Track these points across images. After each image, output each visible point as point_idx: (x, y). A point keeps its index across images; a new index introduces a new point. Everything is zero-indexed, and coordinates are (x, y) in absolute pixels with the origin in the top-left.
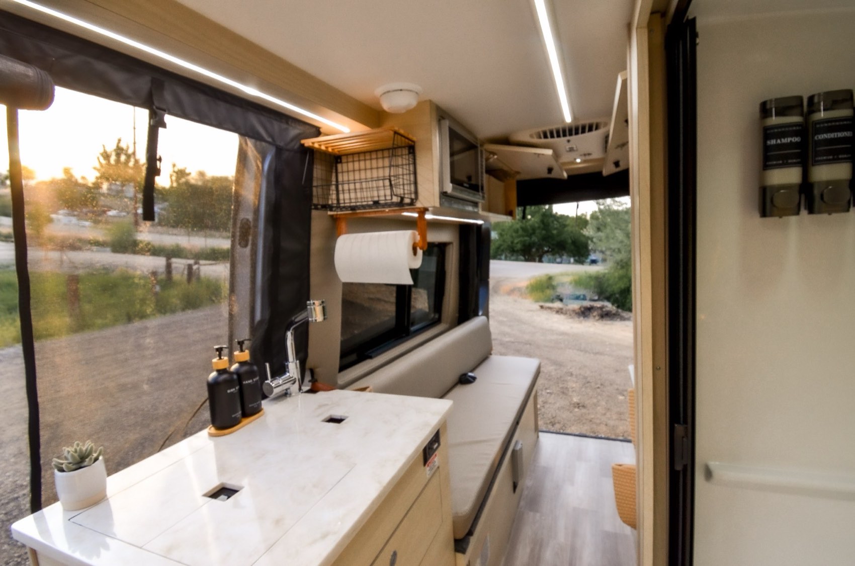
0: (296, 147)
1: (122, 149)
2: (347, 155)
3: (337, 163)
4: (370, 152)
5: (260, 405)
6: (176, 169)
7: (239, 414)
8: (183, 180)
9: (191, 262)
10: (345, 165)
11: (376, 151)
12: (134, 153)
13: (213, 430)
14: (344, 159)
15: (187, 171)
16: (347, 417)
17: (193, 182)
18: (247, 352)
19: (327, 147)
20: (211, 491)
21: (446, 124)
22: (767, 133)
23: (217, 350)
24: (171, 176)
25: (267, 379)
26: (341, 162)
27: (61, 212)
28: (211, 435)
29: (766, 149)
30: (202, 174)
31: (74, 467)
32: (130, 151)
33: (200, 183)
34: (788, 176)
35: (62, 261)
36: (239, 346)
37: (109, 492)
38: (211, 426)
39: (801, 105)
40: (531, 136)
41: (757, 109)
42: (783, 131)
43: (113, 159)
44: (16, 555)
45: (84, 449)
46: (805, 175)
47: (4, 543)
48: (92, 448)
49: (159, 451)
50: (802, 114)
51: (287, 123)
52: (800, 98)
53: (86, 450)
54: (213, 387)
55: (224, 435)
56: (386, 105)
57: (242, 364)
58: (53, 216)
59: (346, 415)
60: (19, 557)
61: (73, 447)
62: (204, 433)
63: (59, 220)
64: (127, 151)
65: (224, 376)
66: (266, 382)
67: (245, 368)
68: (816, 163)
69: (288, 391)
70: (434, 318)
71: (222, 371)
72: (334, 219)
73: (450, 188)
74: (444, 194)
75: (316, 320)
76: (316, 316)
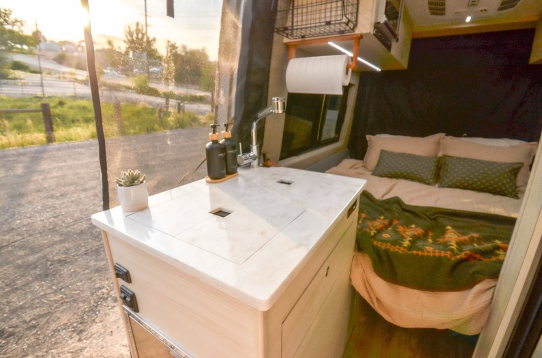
1: (140, 30)
5: (236, 169)
6: (170, 44)
7: (224, 171)
8: (174, 51)
9: (180, 101)
12: (146, 33)
13: (209, 179)
15: (176, 45)
16: (293, 182)
17: (179, 52)
18: (230, 132)
20: (215, 210)
23: (212, 127)
24: (167, 48)
25: (239, 154)
27: (109, 68)
28: (208, 182)
30: (184, 47)
31: (129, 184)
32: (144, 31)
33: (183, 54)
35: (111, 97)
36: (225, 127)
37: (150, 204)
38: (208, 176)
43: (135, 35)
44: (96, 245)
45: (135, 174)
47: (89, 239)
48: (139, 174)
49: (178, 186)
53: (136, 175)
54: (209, 152)
55: (216, 183)
57: (227, 139)
58: (104, 70)
59: (293, 181)
60: (97, 246)
61: (127, 172)
62: (204, 181)
63: (108, 73)
64: (142, 31)
65: (216, 145)
66: (239, 155)
67: (228, 143)
69: (252, 164)
70: (335, 137)
71: (215, 142)
72: (287, 46)
73: (383, 19)
74: (377, 25)
75: (278, 112)
76: (278, 109)
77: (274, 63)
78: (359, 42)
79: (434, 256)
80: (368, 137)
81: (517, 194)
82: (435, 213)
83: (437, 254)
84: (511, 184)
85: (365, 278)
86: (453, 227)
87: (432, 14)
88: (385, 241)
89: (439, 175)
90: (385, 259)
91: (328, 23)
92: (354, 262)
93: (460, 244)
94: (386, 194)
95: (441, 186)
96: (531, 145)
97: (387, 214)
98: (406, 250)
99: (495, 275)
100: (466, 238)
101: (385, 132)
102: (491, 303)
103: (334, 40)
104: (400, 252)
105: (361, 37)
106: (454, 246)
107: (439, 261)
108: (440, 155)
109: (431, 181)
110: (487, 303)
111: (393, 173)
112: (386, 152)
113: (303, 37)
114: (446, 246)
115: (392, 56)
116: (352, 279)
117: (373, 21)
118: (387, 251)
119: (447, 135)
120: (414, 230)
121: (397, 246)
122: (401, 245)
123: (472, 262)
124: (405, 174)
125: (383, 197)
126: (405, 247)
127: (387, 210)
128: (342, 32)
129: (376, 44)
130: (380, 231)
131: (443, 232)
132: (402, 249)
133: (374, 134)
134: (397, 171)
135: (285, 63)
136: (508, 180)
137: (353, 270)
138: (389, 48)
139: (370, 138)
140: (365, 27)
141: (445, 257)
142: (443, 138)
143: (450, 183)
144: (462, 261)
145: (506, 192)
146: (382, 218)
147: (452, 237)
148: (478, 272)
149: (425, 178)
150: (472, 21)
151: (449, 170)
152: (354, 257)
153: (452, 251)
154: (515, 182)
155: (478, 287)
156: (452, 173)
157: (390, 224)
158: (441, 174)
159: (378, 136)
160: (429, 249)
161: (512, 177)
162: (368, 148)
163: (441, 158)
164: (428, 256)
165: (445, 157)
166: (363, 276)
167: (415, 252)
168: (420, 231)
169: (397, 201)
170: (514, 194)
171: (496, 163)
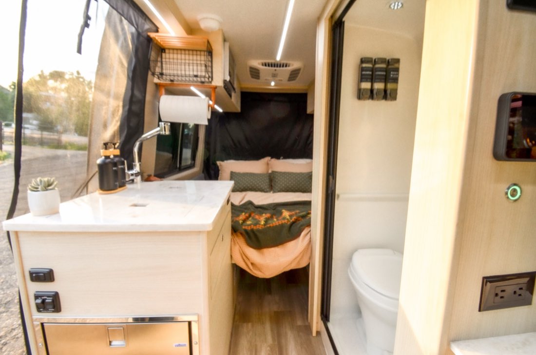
0: (146, 36)
2: (169, 49)
3: (162, 52)
4: (185, 50)
7: (118, 183)
10: (167, 56)
11: (189, 50)
13: (100, 190)
14: (167, 51)
18: (117, 150)
19: (161, 41)
21: (227, 45)
22: (362, 69)
23: (105, 144)
25: (125, 169)
26: (165, 52)
28: (100, 194)
29: (362, 75)
31: (45, 189)
34: (366, 85)
36: (114, 145)
39: (372, 61)
40: (259, 64)
41: (359, 61)
42: (366, 69)
45: (50, 180)
46: (372, 86)
48: (53, 181)
50: (372, 64)
51: (145, 20)
52: (372, 59)
55: (108, 193)
56: (203, 25)
57: (116, 156)
65: (108, 160)
66: (125, 171)
67: (117, 159)
68: (375, 82)
69: (135, 180)
70: (191, 164)
71: (107, 157)
72: (157, 86)
73: (228, 78)
74: (225, 81)
75: (165, 133)
76: (165, 131)
77: (148, 97)
78: (215, 91)
79: (279, 225)
80: (218, 163)
82: (275, 206)
83: (280, 223)
85: (241, 252)
86: (286, 210)
87: (252, 77)
88: (250, 225)
89: (271, 186)
90: (252, 235)
91: (196, 76)
92: (232, 243)
93: (291, 216)
94: (241, 201)
95: (274, 192)
97: (246, 211)
98: (263, 227)
99: (309, 225)
100: (293, 213)
101: (230, 159)
102: (310, 241)
103: (196, 86)
104: (260, 228)
105: (215, 88)
106: (288, 217)
107: (282, 226)
108: (270, 172)
109: (268, 190)
110: (308, 241)
111: (242, 188)
112: (234, 173)
113: (172, 81)
114: (284, 218)
115: (232, 102)
116: (233, 256)
117: (223, 79)
118: (252, 230)
119: (272, 158)
120: (265, 216)
121: (258, 225)
122: (260, 224)
123: (298, 222)
124: (250, 187)
125: (239, 203)
126: (262, 225)
127: (246, 209)
128: (203, 82)
129: (224, 92)
130: (244, 221)
131: (281, 213)
132: (261, 226)
133: (222, 160)
134: (244, 186)
135: (157, 98)
137: (233, 249)
138: (230, 96)
139: (220, 163)
140: (218, 81)
141: (285, 223)
142: (270, 161)
143: (279, 189)
144: (293, 223)
146: (243, 214)
147: (286, 214)
148: (302, 226)
149: (263, 188)
150: (275, 85)
151: (277, 181)
152: (231, 239)
153: (288, 219)
155: (303, 234)
156: (279, 182)
157: (250, 216)
158: (273, 185)
159: (225, 162)
160: (275, 222)
162: (220, 172)
163: (270, 174)
164: (276, 226)
165: (273, 172)
166: (240, 251)
167: (268, 226)
168: (268, 215)
169: (250, 203)
171: (301, 173)
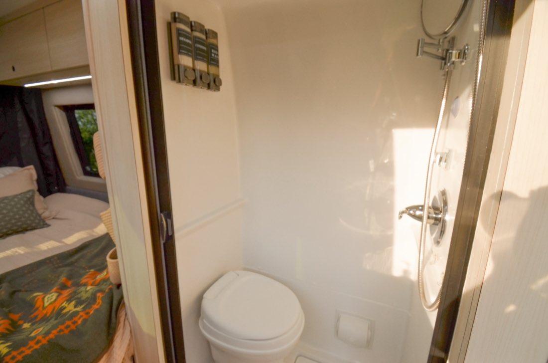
22: (179, 32)
29: (180, 42)
39: (189, 23)
42: (185, 34)
46: (193, 64)
50: (190, 29)
52: (189, 19)
68: (196, 59)
81: (44, 222)
84: (34, 215)
96: (27, 169)
136: (29, 212)
145: (34, 225)
154: (36, 211)
161: (31, 208)
170: (42, 223)
